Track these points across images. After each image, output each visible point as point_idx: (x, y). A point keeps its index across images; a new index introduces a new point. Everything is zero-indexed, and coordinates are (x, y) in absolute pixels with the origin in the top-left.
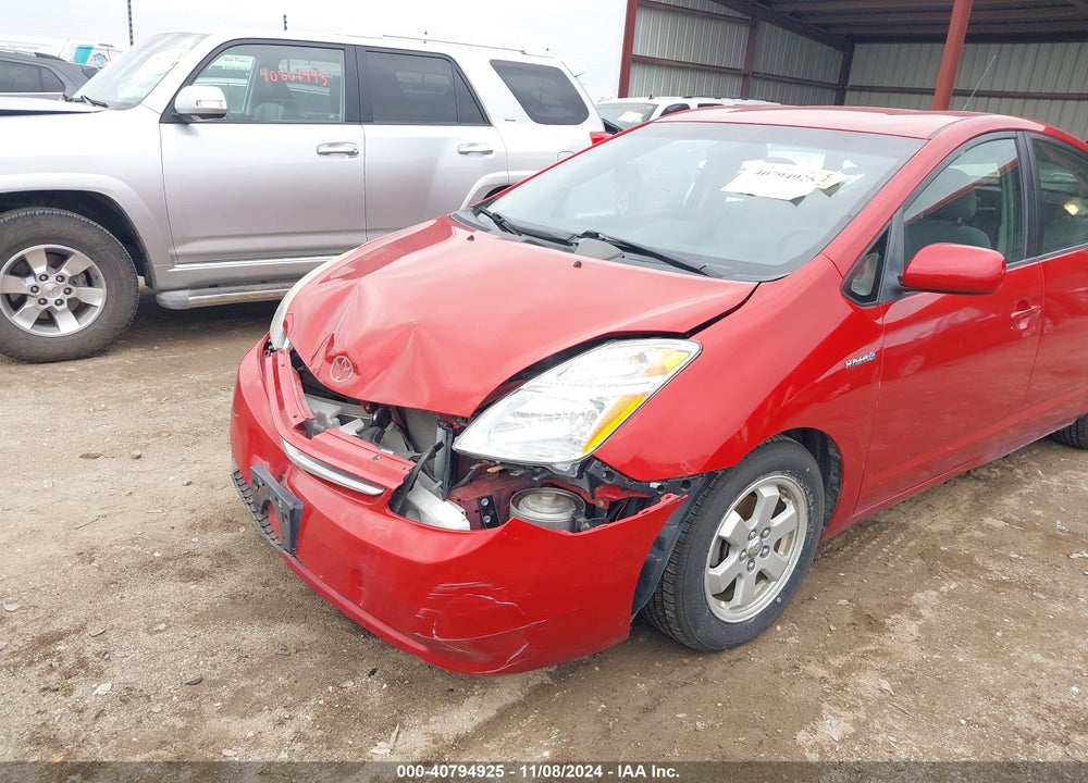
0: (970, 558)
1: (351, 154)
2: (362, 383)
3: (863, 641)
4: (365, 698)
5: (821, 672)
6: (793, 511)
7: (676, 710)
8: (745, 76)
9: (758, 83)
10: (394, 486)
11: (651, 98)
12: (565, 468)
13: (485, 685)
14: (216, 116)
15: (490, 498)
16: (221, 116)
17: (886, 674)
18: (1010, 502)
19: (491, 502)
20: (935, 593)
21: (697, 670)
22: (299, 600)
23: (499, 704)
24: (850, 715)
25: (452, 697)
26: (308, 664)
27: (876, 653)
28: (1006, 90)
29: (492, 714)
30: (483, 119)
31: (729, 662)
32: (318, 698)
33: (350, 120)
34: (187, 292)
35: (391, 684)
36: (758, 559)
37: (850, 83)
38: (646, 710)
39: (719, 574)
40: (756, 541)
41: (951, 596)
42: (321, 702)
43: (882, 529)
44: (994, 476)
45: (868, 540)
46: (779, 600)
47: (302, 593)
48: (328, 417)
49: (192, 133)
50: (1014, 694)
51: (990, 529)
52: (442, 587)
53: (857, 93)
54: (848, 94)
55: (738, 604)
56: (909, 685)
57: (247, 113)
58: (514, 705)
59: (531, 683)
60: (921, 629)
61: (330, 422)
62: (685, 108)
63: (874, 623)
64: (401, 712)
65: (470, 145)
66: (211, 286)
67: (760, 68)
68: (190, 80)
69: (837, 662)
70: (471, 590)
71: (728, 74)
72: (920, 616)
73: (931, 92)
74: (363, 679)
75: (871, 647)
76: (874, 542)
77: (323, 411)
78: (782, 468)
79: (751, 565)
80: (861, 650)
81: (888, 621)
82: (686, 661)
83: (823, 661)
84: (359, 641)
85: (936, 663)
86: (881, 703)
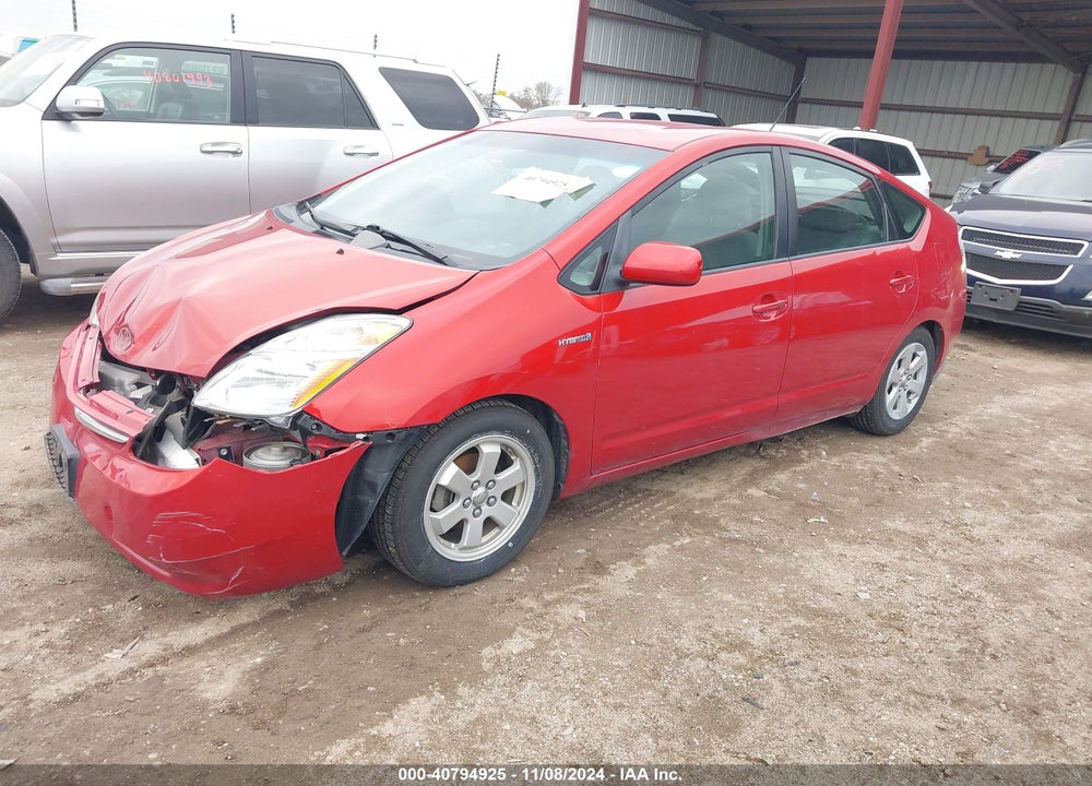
0: (717, 519)
1: (235, 153)
2: (135, 352)
3: (582, 581)
4: (118, 617)
5: (533, 604)
6: (518, 467)
7: (389, 631)
8: (697, 86)
9: (710, 94)
10: (134, 434)
11: (584, 106)
12: (281, 421)
13: (228, 609)
14: (95, 115)
15: (228, 449)
16: (100, 114)
17: (587, 606)
18: (782, 477)
19: (229, 452)
20: (668, 546)
21: (423, 602)
22: (91, 542)
23: (234, 623)
24: (537, 636)
25: (196, 617)
26: (79, 592)
27: (587, 590)
28: (948, 106)
29: (225, 630)
30: (370, 122)
31: (455, 595)
32: (77, 617)
33: (235, 121)
34: (70, 280)
35: (146, 606)
36: (485, 507)
37: (802, 95)
38: (363, 630)
39: (440, 517)
40: (481, 490)
41: (682, 548)
42: (78, 620)
43: (650, 495)
44: (779, 455)
45: (631, 504)
46: (510, 545)
47: (97, 538)
48: (126, 383)
49: (74, 129)
50: (690, 623)
51: (750, 497)
52: (162, 515)
53: (808, 106)
54: (800, 105)
55: (465, 545)
56: (603, 615)
57: (152, 111)
58: (248, 624)
59: (270, 609)
60: (638, 574)
61: (128, 388)
62: (617, 116)
63: (599, 568)
64: (145, 628)
65: (356, 147)
66: (97, 275)
67: (712, 78)
68: (75, 79)
69: (548, 597)
70: (186, 518)
71: (680, 83)
72: (644, 563)
73: (859, 105)
74: (124, 602)
75: (586, 586)
76: (637, 506)
77: (123, 379)
78: (501, 429)
79: (477, 511)
80: (574, 588)
81: (613, 567)
82: (417, 594)
83: (538, 596)
84: (132, 577)
85: (635, 599)
86: (570, 628)
